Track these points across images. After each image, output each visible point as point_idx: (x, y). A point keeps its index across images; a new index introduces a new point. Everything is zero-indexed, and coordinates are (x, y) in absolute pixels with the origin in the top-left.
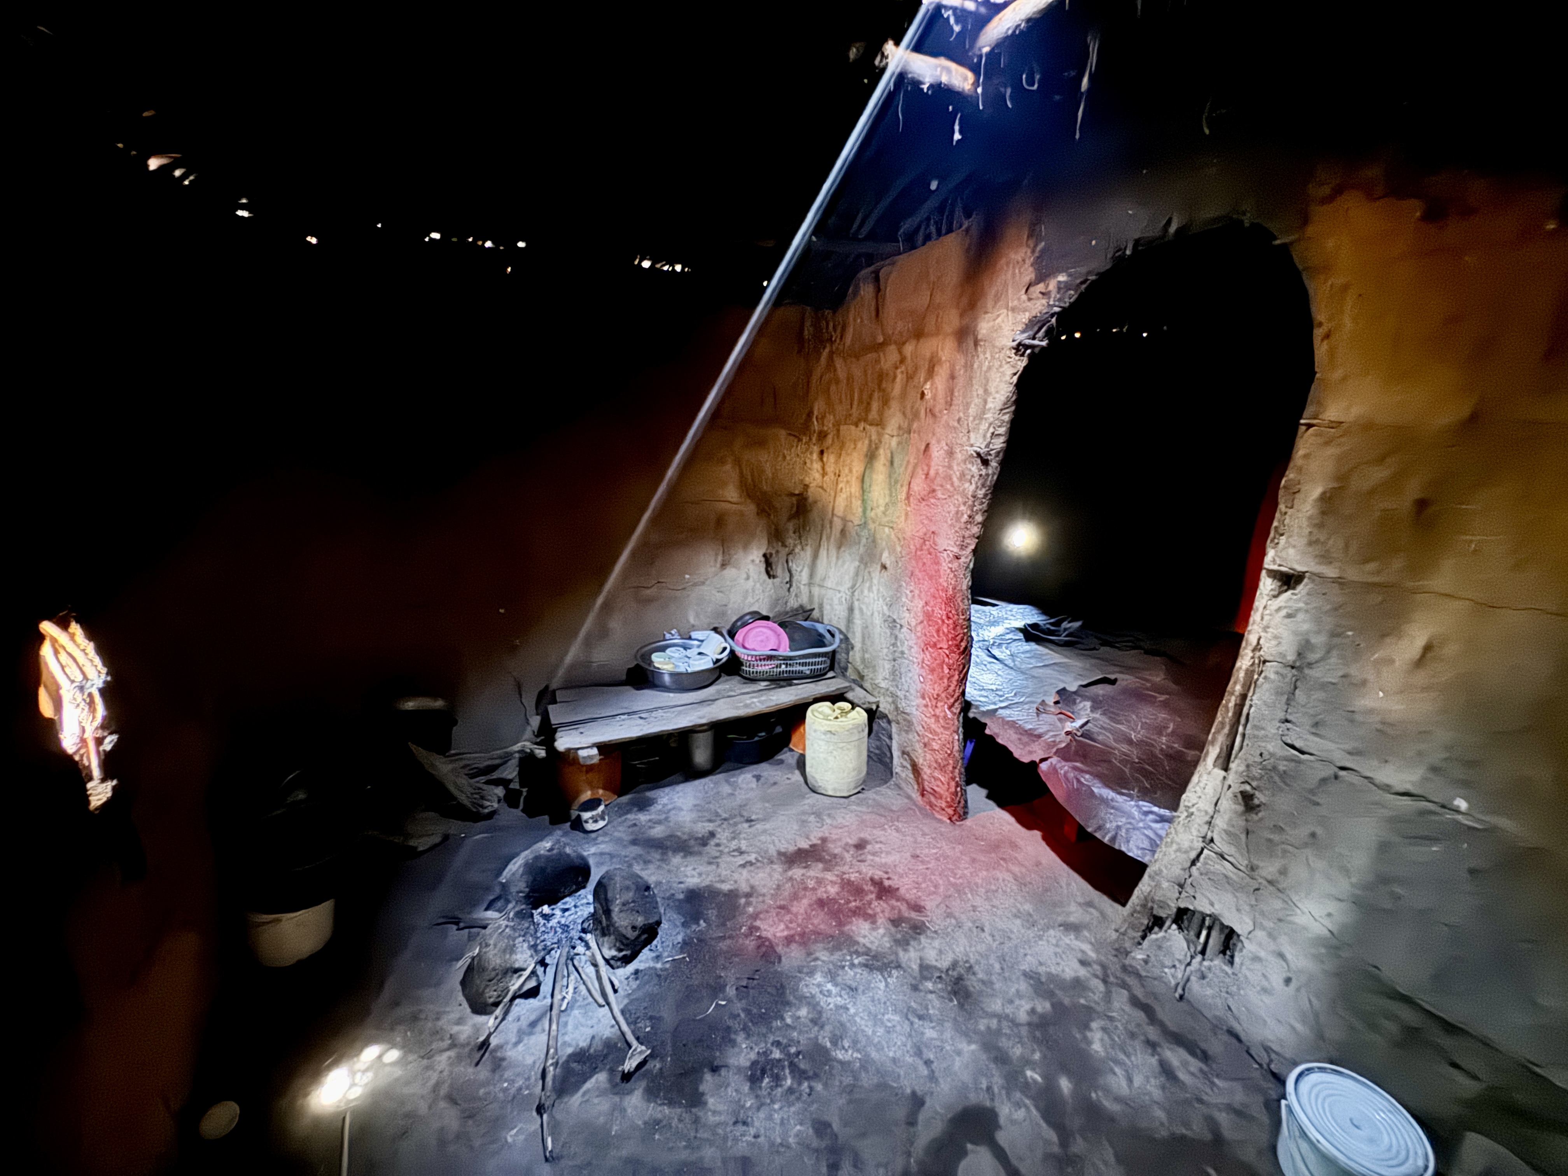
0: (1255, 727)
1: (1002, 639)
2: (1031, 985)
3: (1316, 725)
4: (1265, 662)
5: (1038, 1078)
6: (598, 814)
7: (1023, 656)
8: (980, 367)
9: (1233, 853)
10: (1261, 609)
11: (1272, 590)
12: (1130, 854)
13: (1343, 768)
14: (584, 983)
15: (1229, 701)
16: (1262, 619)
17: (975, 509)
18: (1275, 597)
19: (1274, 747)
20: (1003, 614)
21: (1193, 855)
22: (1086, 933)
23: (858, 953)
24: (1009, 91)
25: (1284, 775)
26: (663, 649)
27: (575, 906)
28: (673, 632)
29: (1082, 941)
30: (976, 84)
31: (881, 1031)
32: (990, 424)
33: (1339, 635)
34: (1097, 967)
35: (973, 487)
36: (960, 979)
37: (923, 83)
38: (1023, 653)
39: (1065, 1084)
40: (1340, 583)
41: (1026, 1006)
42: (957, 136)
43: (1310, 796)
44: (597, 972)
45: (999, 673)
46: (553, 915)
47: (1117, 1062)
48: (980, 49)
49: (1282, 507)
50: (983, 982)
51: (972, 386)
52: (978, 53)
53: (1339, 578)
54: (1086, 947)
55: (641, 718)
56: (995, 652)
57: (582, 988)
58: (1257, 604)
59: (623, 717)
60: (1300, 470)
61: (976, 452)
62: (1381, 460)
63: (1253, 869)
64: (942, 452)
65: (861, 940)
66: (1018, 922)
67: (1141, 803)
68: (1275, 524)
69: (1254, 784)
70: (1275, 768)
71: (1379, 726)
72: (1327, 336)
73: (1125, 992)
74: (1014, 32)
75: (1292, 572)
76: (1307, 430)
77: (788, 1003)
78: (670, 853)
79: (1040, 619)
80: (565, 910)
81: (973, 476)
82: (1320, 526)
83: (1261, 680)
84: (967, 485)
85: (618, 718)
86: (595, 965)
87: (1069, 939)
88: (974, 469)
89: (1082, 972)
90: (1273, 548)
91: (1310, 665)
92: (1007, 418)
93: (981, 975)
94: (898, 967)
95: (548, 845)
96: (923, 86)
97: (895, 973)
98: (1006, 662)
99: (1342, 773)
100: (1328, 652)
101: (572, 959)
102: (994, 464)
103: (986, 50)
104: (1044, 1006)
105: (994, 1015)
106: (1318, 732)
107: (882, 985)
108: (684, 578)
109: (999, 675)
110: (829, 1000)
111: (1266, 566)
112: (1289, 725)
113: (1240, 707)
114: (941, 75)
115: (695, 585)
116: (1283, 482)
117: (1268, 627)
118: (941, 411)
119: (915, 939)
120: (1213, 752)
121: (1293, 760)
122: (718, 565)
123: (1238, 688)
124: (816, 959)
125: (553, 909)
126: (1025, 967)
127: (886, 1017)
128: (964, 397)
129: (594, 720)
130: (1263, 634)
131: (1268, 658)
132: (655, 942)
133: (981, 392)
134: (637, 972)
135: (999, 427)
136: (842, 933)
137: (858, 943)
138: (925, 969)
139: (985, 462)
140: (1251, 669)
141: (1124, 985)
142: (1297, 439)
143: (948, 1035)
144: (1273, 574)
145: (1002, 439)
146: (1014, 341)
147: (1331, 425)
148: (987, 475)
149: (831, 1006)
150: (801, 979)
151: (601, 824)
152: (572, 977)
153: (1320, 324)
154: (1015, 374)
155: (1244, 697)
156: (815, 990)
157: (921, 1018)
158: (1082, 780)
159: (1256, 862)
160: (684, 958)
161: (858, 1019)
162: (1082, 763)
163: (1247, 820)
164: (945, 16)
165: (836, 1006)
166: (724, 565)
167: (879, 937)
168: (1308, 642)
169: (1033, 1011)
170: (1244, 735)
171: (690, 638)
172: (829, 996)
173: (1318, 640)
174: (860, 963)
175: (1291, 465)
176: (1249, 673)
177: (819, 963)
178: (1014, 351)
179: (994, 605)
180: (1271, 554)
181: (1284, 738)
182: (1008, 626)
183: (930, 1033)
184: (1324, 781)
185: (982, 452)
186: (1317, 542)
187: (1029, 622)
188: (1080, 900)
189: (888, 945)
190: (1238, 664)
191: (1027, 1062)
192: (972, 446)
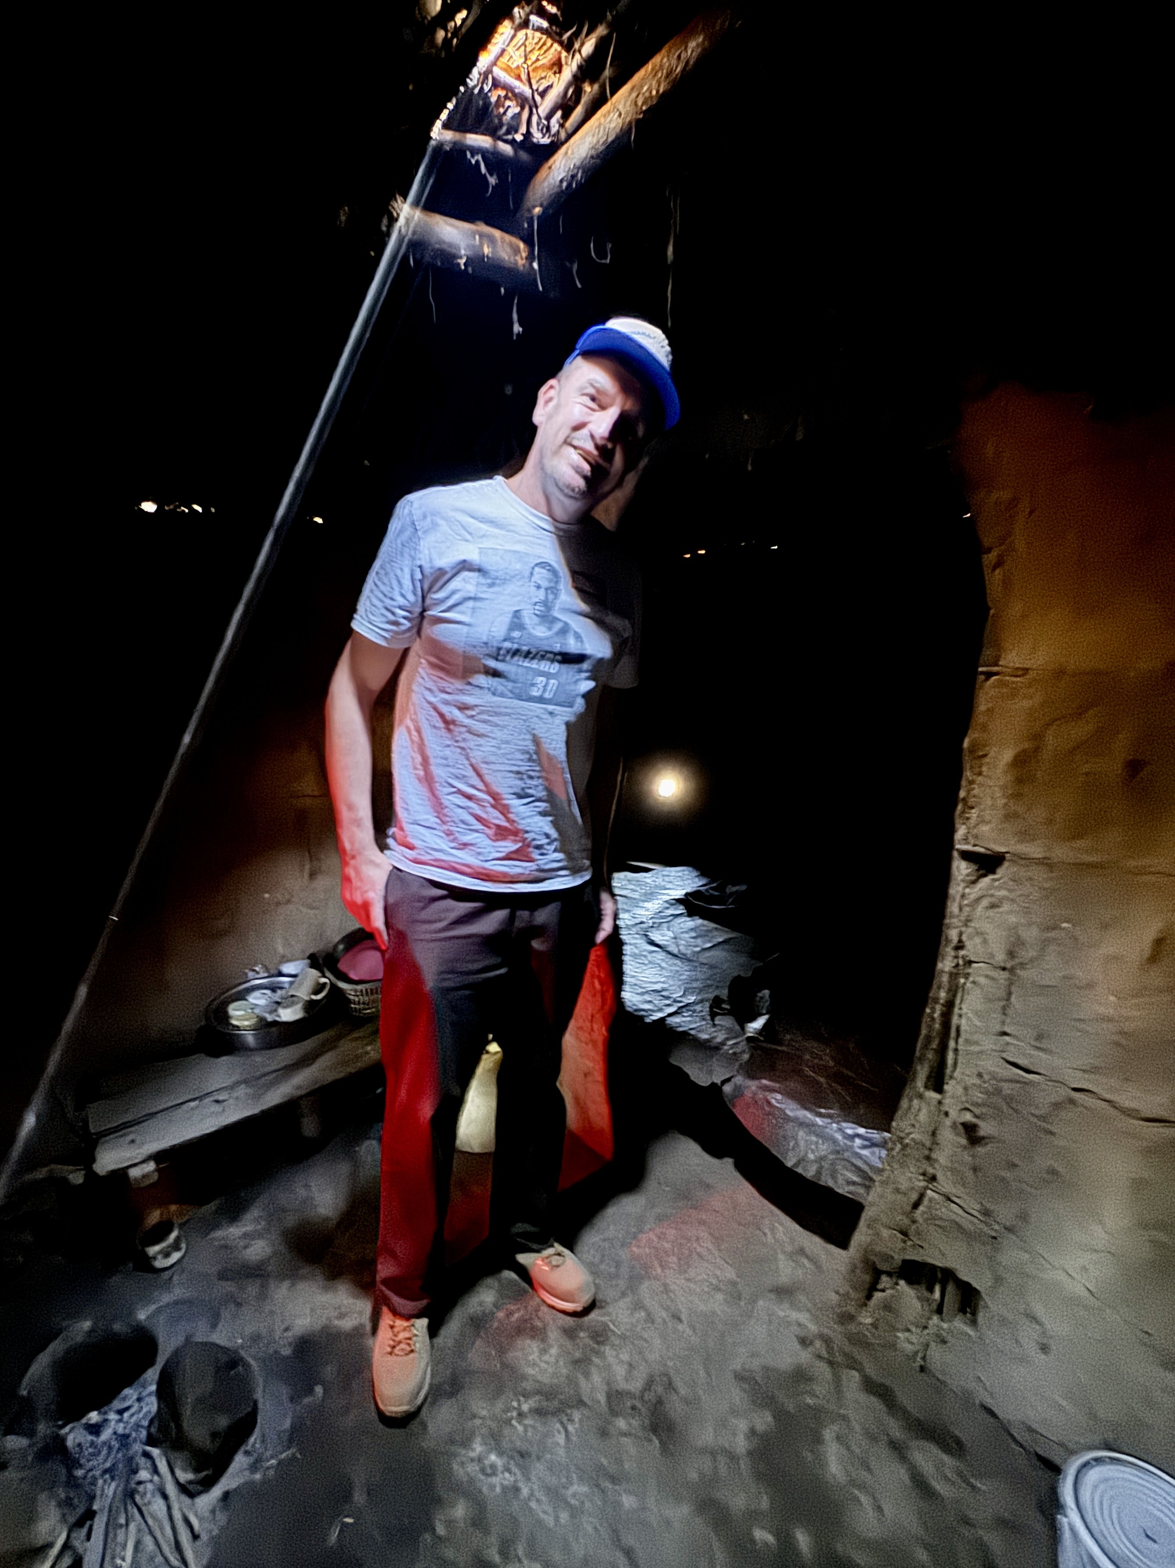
0: (967, 1041)
1: (662, 918)
2: (745, 1391)
3: (1039, 1037)
4: (970, 962)
5: (770, 1538)
6: (169, 1247)
7: (686, 936)
9: (959, 1193)
10: (958, 898)
11: (967, 875)
12: (840, 1191)
13: (1076, 1090)
14: (151, 1533)
15: (933, 1010)
16: (961, 909)
18: (974, 882)
19: (992, 1065)
20: (659, 881)
21: (914, 1196)
22: (802, 1298)
23: (526, 1395)
24: (575, 267)
25: (1009, 1100)
26: (241, 996)
27: (139, 1400)
28: (257, 969)
29: (799, 1310)
30: (530, 258)
31: (564, 1516)
33: (1055, 927)
34: (818, 1344)
36: (660, 1402)
37: (457, 256)
38: (686, 932)
39: (803, 1540)
40: (1047, 864)
41: (742, 1425)
42: (517, 328)
43: (1044, 1124)
44: (169, 1508)
45: (664, 964)
46: (106, 1420)
47: (862, 1487)
48: (530, 211)
49: (968, 774)
50: (687, 1402)
52: (527, 215)
53: (1044, 858)
54: (803, 1317)
55: (217, 1101)
56: (656, 936)
57: (148, 1540)
58: (952, 891)
59: (192, 1104)
60: (984, 728)
62: (1079, 713)
63: (986, 1213)
65: (531, 1371)
66: (720, 1297)
67: (844, 1125)
68: (962, 794)
69: (977, 1111)
70: (998, 1091)
71: (1116, 1038)
72: (998, 564)
73: (855, 1373)
74: (569, 185)
75: (988, 852)
76: (987, 679)
77: (439, 1501)
78: (271, 1281)
79: (701, 883)
80: (121, 1412)
82: (1017, 796)
83: (968, 985)
85: (184, 1107)
86: (165, 1497)
87: (783, 1311)
89: (804, 1356)
90: (964, 824)
91: (1022, 965)
93: (683, 1391)
94: (581, 1403)
95: (87, 1325)
96: (459, 261)
97: (577, 1415)
98: (669, 949)
99: (1077, 1095)
100: (1043, 949)
101: (132, 1497)
103: (537, 210)
104: (764, 1421)
105: (704, 1451)
106: (1042, 1046)
107: (561, 1439)
108: (264, 898)
109: (662, 968)
110: (494, 1480)
111: (958, 846)
112: (1007, 1038)
113: (947, 1015)
114: (481, 245)
115: (278, 904)
116: (966, 743)
117: (970, 921)
119: (597, 1353)
120: (922, 1073)
121: (1018, 1082)
122: (306, 875)
123: (943, 994)
124: (474, 1416)
125: (105, 1413)
126: (737, 1364)
127: (570, 1492)
129: (152, 1115)
130: (963, 929)
131: (973, 959)
132: (252, 1440)
134: (226, 1496)
136: (504, 1365)
137: (524, 1377)
138: (615, 1396)
140: (955, 971)
141: (853, 1364)
142: (977, 692)
143: (651, 1502)
144: (966, 856)
147: (1014, 673)
149: (498, 1489)
150: (455, 1455)
151: (176, 1256)
152: (132, 1527)
153: (989, 550)
155: (950, 1005)
156: (472, 1468)
157: (614, 1480)
158: (773, 1101)
159: (988, 1205)
160: (294, 1455)
161: (533, 1505)
162: (770, 1080)
163: (973, 1156)
164: (473, 162)
165: (504, 1488)
166: (313, 875)
167: (553, 1360)
168: (1018, 938)
169: (753, 1432)
170: (956, 1050)
171: (281, 974)
172: (494, 1474)
173: (1031, 934)
174: (530, 1411)
175: (973, 723)
176: (954, 976)
177: (478, 1422)
179: (647, 870)
180: (961, 832)
181: (1004, 1055)
182: (668, 898)
183: (628, 1501)
184: (1057, 1106)
186: (1015, 815)
187: (689, 890)
188: (789, 1249)
189: (564, 1371)
190: (940, 965)
191: (753, 1516)
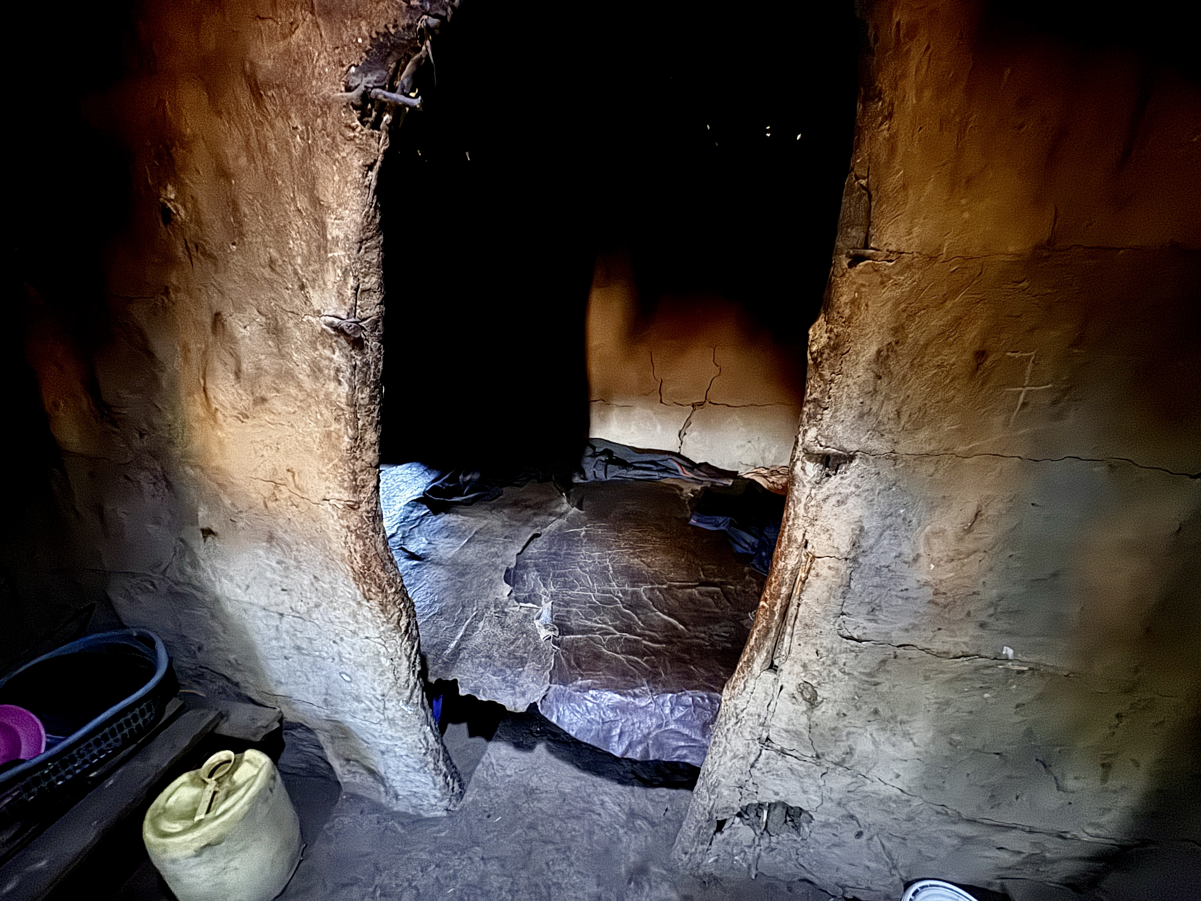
0: (804, 625)
1: (411, 522)
3: (872, 611)
4: (813, 558)
8: (285, 146)
9: (795, 747)
10: (802, 500)
11: (813, 476)
13: (901, 646)
16: (806, 510)
17: (360, 423)
18: (821, 482)
19: (830, 642)
21: (752, 759)
32: (345, 272)
33: (890, 515)
35: (345, 388)
40: (893, 459)
51: (278, 190)
53: (892, 452)
61: (330, 325)
62: (941, 303)
63: (819, 756)
64: (255, 328)
69: (814, 682)
70: (834, 663)
71: (933, 598)
75: (838, 452)
81: (338, 370)
82: (873, 393)
83: (809, 577)
84: (332, 386)
88: (338, 358)
91: (865, 553)
92: (374, 257)
99: (901, 651)
102: (373, 343)
106: (874, 617)
112: (845, 618)
113: (786, 607)
117: (815, 520)
118: (221, 248)
121: (851, 650)
128: (268, 216)
130: (809, 528)
131: (816, 554)
133: (302, 202)
135: (365, 275)
139: (358, 344)
145: (376, 298)
146: (348, 89)
148: (367, 364)
154: (370, 167)
155: (789, 598)
159: (821, 751)
163: (810, 717)
168: (861, 528)
170: (793, 635)
173: (872, 524)
178: (356, 114)
181: (841, 632)
182: (407, 499)
184: (884, 662)
185: (344, 324)
186: (868, 413)
187: (424, 487)
192: (318, 314)
